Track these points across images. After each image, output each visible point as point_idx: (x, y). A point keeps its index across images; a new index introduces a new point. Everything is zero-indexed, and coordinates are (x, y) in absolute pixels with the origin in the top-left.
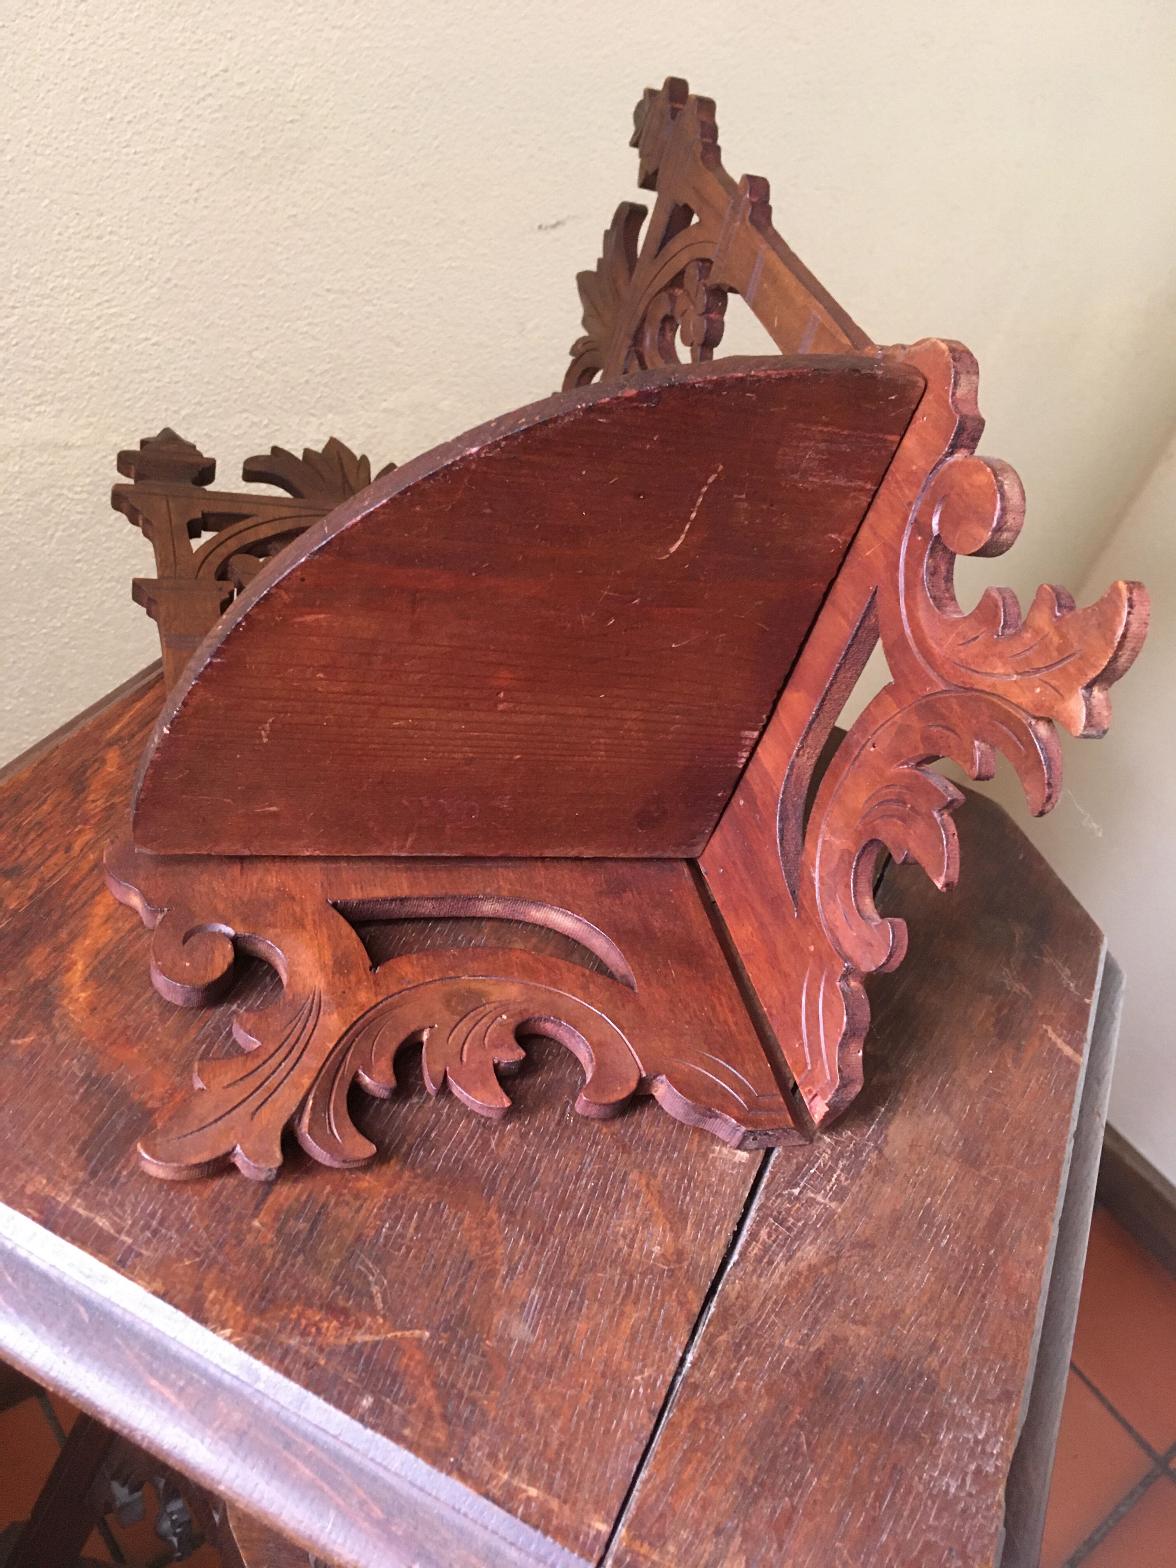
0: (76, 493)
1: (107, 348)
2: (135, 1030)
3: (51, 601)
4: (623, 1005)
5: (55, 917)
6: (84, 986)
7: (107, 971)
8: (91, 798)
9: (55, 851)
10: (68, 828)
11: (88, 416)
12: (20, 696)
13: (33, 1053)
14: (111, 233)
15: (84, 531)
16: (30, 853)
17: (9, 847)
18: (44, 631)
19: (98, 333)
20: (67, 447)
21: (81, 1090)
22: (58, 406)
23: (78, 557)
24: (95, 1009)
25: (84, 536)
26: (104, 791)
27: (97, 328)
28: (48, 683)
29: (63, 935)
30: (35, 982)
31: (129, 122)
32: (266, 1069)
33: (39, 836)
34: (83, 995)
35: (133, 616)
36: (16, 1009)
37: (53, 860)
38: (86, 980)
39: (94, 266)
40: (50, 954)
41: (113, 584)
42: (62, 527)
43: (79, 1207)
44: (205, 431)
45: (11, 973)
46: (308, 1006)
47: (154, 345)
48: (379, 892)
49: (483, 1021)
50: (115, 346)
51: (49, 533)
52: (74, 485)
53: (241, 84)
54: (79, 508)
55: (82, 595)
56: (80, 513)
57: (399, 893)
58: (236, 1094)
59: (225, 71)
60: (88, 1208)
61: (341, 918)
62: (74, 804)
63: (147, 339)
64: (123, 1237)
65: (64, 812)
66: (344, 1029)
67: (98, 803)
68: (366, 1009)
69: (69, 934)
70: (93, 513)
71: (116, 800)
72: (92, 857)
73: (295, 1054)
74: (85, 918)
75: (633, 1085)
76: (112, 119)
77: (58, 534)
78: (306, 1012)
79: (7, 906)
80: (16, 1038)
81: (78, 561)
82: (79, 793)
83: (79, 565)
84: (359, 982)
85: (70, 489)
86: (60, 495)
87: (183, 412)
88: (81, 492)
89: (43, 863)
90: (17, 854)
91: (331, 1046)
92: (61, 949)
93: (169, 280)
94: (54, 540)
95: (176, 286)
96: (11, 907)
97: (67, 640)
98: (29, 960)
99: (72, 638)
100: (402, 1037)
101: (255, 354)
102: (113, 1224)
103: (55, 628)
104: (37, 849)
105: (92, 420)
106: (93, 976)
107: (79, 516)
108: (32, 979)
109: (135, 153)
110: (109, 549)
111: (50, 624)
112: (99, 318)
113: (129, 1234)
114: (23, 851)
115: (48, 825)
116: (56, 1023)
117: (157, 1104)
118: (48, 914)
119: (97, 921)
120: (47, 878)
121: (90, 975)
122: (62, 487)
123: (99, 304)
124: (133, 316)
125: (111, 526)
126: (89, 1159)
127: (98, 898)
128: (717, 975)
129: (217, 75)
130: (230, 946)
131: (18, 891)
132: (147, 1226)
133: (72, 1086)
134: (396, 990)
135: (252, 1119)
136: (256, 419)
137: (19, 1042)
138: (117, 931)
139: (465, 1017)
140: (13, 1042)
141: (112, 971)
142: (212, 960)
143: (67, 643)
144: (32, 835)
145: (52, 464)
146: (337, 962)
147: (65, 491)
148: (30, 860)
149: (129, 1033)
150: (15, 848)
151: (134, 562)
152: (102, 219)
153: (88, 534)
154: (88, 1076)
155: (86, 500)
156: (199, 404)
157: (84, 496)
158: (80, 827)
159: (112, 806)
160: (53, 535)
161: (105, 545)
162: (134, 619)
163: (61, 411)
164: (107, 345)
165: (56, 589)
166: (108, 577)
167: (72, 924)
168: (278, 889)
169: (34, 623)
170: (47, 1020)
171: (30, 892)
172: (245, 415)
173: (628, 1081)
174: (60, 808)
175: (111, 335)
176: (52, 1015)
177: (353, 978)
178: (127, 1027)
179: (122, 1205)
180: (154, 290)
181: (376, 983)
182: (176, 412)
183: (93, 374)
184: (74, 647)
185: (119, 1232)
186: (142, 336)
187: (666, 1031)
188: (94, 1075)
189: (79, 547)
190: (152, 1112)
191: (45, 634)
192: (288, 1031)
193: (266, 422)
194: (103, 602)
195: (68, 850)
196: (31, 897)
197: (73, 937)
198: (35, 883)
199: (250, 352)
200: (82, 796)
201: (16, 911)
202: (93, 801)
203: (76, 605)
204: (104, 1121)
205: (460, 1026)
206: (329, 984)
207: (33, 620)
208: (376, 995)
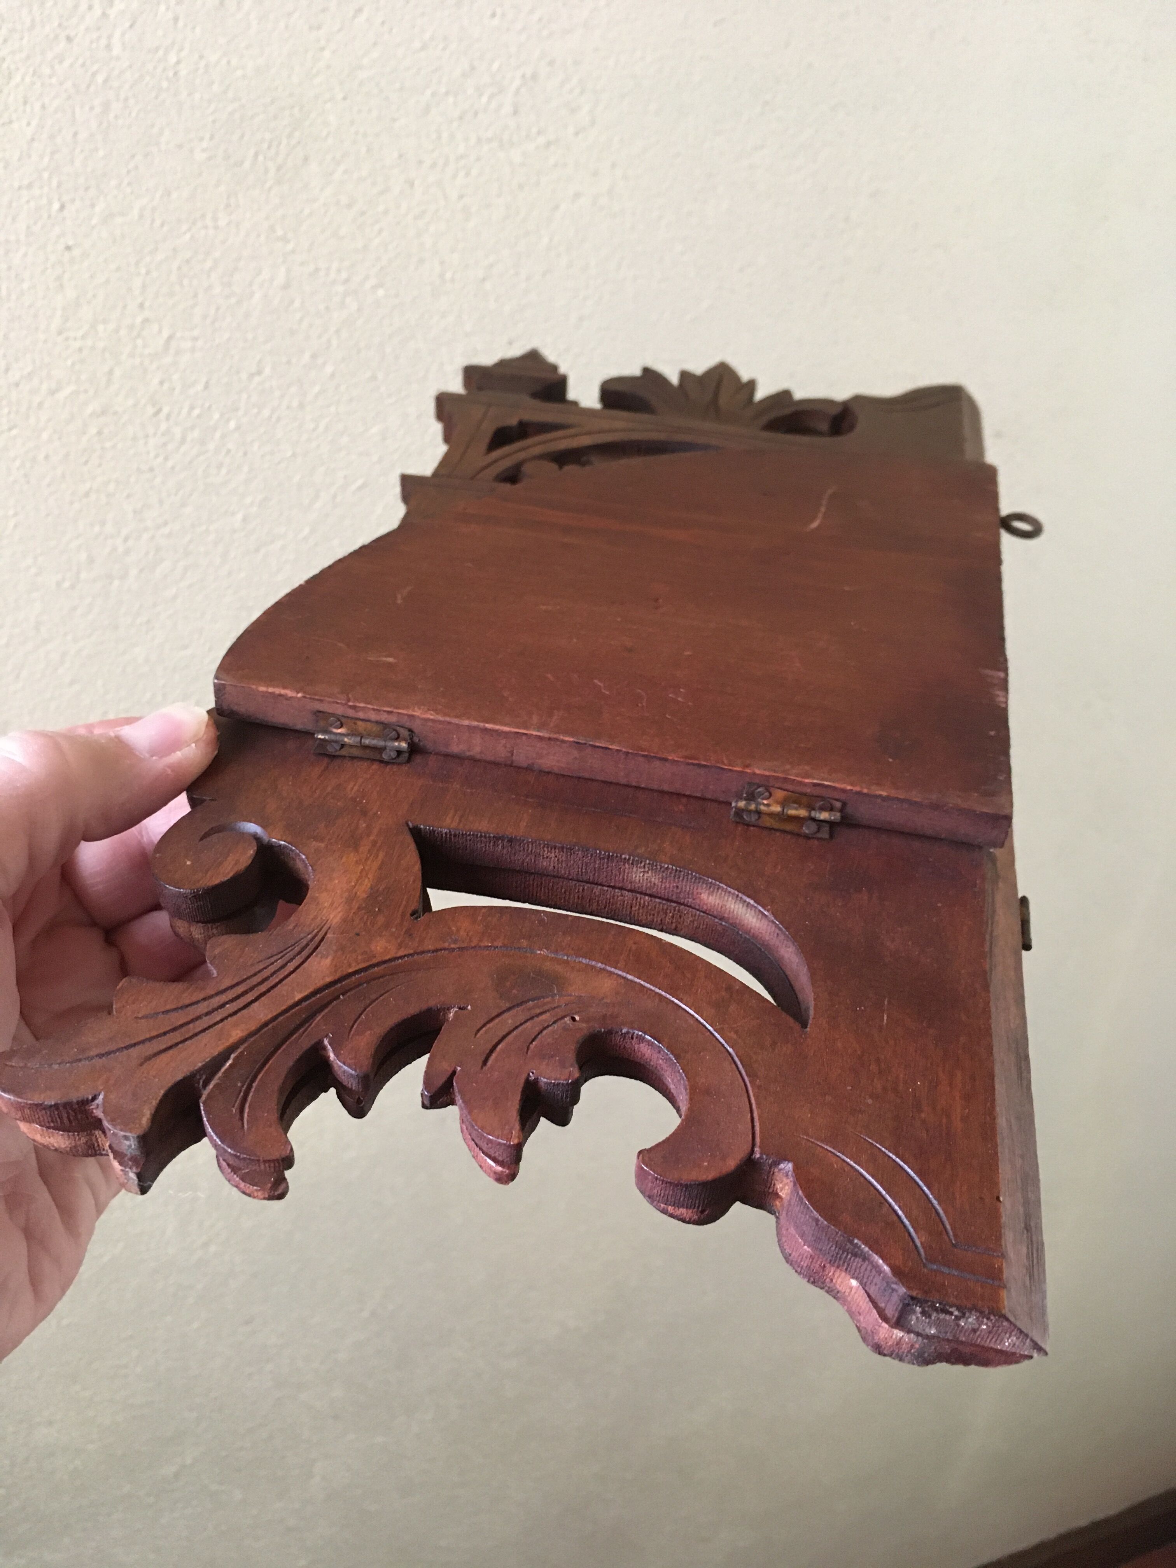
4: (774, 1044)
32: (202, 1008)
46: (304, 942)
48: (483, 825)
49: (544, 1017)
57: (510, 831)
58: (145, 1030)
61: (413, 846)
66: (328, 980)
68: (375, 961)
73: (250, 997)
75: (731, 1164)
78: (297, 949)
84: (387, 926)
91: (298, 996)
100: (413, 1009)
128: (963, 1039)
130: (252, 852)
134: (431, 947)
135: (141, 1065)
139: (518, 1005)
142: (221, 863)
146: (373, 896)
168: (353, 799)
173: (724, 1158)
177: (381, 920)
181: (409, 933)
187: (828, 1098)
192: (261, 966)
205: (506, 1015)
206: (344, 920)
208: (400, 946)
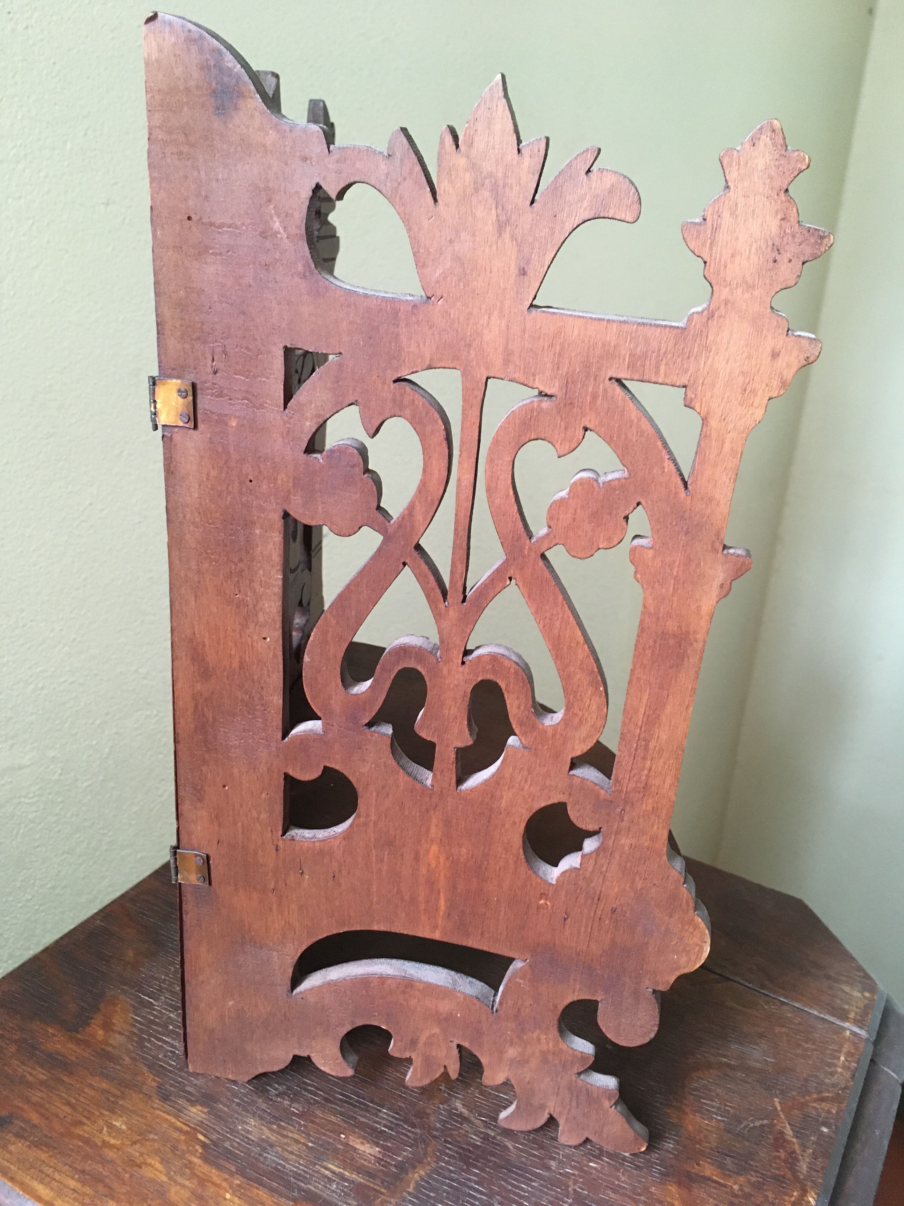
0: (31, 798)
1: (39, 695)
3: (22, 881)
11: (32, 744)
12: (8, 959)
14: (31, 621)
15: (40, 823)
18: (20, 905)
19: (32, 687)
20: (20, 768)
22: (10, 742)
23: (37, 844)
25: (40, 827)
27: (31, 683)
28: (28, 944)
31: (34, 551)
35: (82, 876)
39: (23, 645)
41: (65, 856)
42: (23, 825)
44: (114, 731)
47: (70, 684)
50: (45, 692)
51: (15, 832)
52: (29, 793)
53: (102, 510)
54: (34, 808)
55: (44, 870)
56: (36, 811)
59: (91, 504)
63: (65, 681)
70: (44, 809)
76: (21, 552)
77: (21, 831)
81: (38, 847)
83: (39, 849)
85: (25, 797)
86: (19, 803)
87: (98, 722)
88: (34, 797)
93: (75, 639)
94: (19, 836)
95: (80, 642)
97: (37, 907)
99: (41, 905)
101: (140, 670)
103: (28, 901)
105: (35, 745)
107: (35, 814)
109: (40, 568)
110: (59, 831)
111: (24, 899)
112: (31, 676)
122: (20, 797)
123: (29, 668)
124: (53, 669)
125: (58, 814)
129: (85, 509)
136: (148, 713)
143: (38, 909)
145: (11, 782)
147: (23, 799)
151: (77, 836)
152: (24, 614)
153: (42, 825)
155: (37, 802)
156: (108, 714)
157: (36, 799)
160: (17, 833)
161: (57, 829)
162: (83, 878)
163: (13, 745)
164: (39, 692)
165: (24, 871)
166: (61, 852)
169: (12, 901)
172: (140, 712)
175: (40, 686)
180: (66, 648)
182: (92, 723)
183: (32, 714)
184: (43, 911)
186: (62, 680)
189: (37, 836)
191: (21, 907)
193: (155, 713)
194: (59, 871)
199: (137, 671)
203: (40, 879)
207: (11, 899)
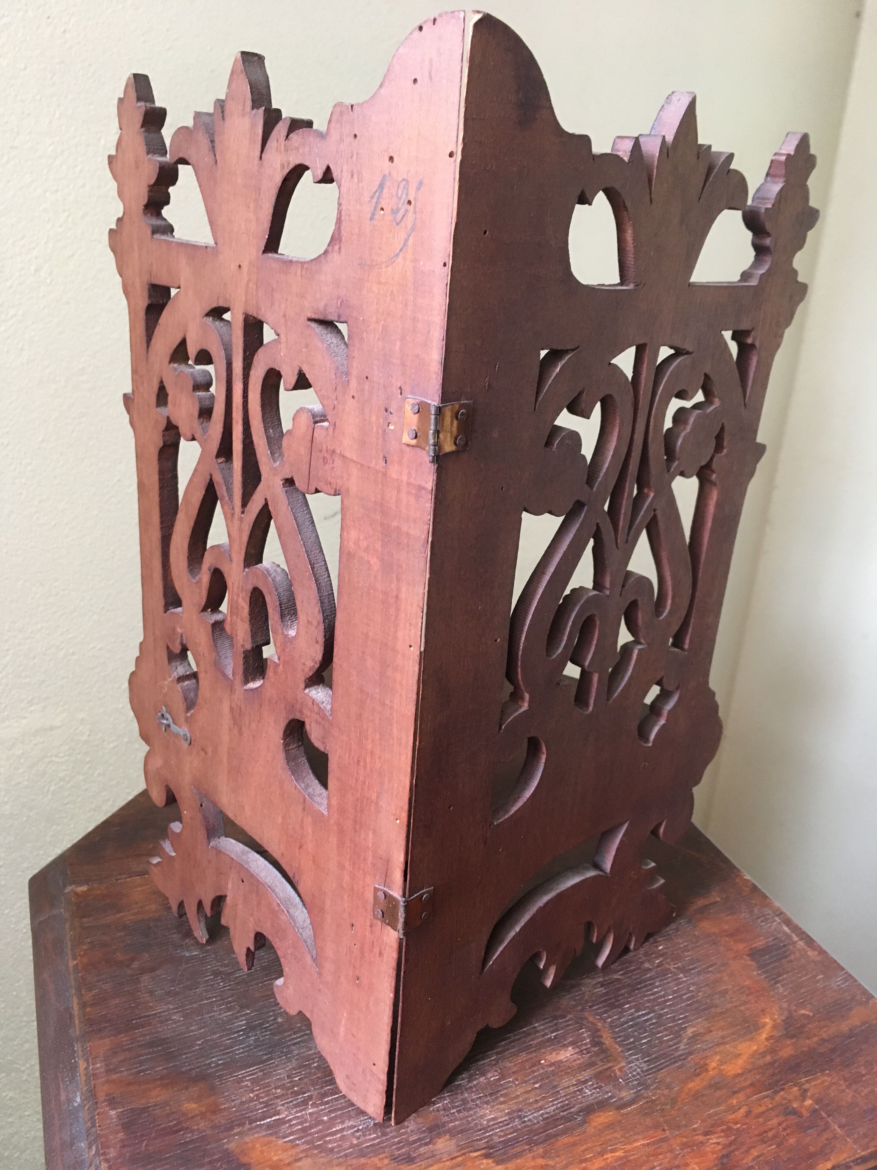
2: (743, 992)
5: (770, 1071)
6: (764, 1025)
7: (749, 1027)
8: (720, 1147)
9: (758, 1116)
10: (744, 1129)
13: (802, 1005)
16: (775, 1121)
17: (789, 1131)
21: (781, 978)
24: (762, 1011)
26: (708, 1149)
29: (768, 1058)
30: (792, 1038)
33: (766, 1132)
34: (767, 1020)
36: (806, 1029)
37: (762, 1109)
38: (763, 1027)
40: (780, 1050)
43: (795, 938)
45: (805, 1049)
54: (64, 767)
56: (64, 770)
60: (792, 936)
62: (733, 1147)
64: (779, 921)
65: (743, 1144)
67: (715, 1141)
69: (765, 1057)
71: (701, 1138)
72: (735, 1101)
74: (752, 1063)
79: (799, 1090)
80: (809, 1016)
82: (726, 1156)
89: (767, 1110)
90: (784, 1124)
92: (772, 1051)
96: (797, 1088)
98: (792, 1052)
102: (781, 926)
104: (770, 1123)
106: (757, 1027)
107: (65, 773)
108: (794, 1041)
113: (775, 921)
114: (780, 1124)
115: (757, 1138)
116: (786, 1013)
117: (745, 957)
118: (773, 1075)
119: (745, 1057)
120: (769, 1098)
121: (759, 1029)
126: (785, 952)
127: (740, 1071)
131: (789, 1097)
132: (767, 919)
133: (785, 982)
137: (807, 1013)
138: (735, 1047)
140: (811, 1014)
141: (746, 1025)
144: (770, 1134)
148: (777, 1116)
149: (747, 992)
150: (784, 1129)
154: (776, 983)
158: (735, 1127)
159: (706, 1134)
167: (761, 1062)
170: (790, 1017)
171: (782, 1093)
174: (744, 1149)
176: (787, 1018)
178: (748, 995)
179: (776, 930)
185: (779, 923)
188: (773, 982)
190: (748, 955)
195: (748, 1113)
196: (783, 1089)
197: (764, 1054)
198: (778, 1098)
200: (724, 1152)
201: (795, 1085)
202: (718, 1143)
204: (775, 961)
